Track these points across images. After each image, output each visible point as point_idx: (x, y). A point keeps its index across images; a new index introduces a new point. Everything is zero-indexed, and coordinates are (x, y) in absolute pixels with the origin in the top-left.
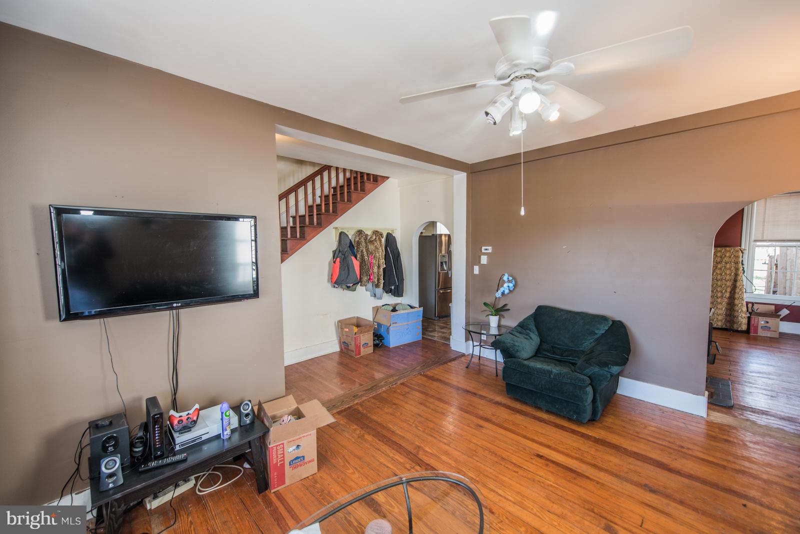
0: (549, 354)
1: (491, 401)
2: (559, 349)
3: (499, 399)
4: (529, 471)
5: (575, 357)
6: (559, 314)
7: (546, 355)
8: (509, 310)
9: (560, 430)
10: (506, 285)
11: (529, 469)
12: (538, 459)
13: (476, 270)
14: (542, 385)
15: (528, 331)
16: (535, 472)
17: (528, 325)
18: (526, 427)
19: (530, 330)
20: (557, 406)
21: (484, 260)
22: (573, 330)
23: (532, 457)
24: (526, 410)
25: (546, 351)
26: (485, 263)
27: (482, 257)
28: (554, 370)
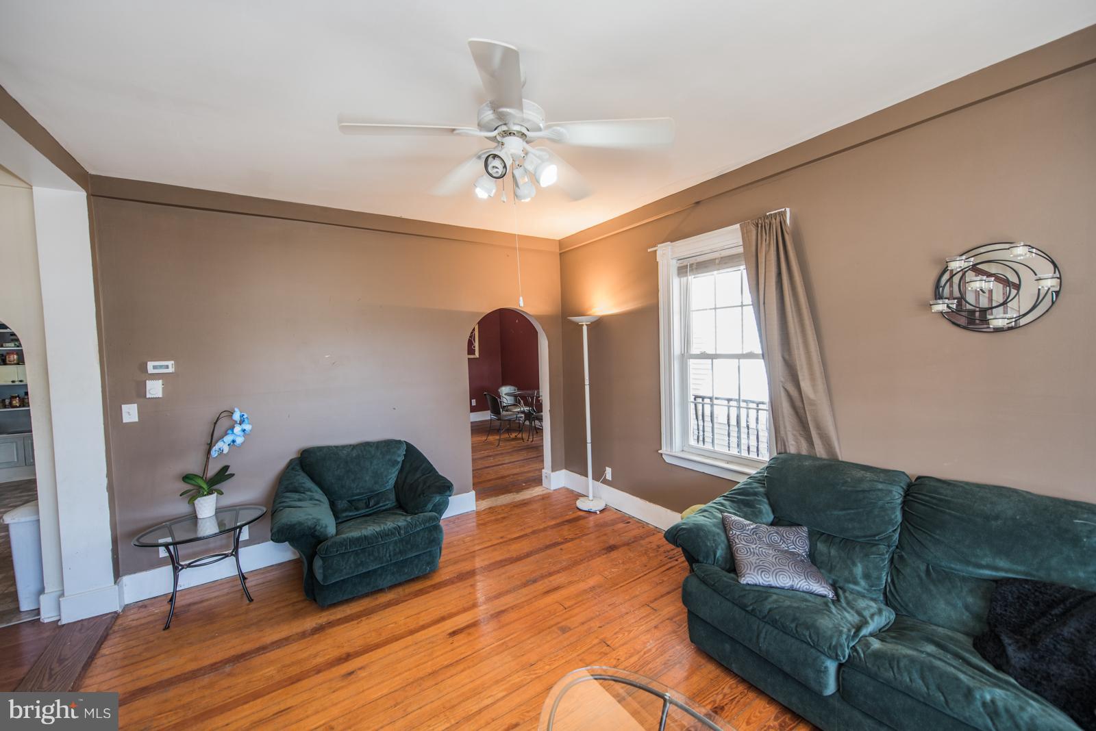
0: (351, 514)
1: (303, 635)
2: (359, 500)
3: (310, 623)
4: (469, 656)
5: (385, 501)
6: (345, 452)
7: (347, 516)
8: (233, 475)
9: (423, 597)
10: (238, 429)
11: (467, 654)
12: (456, 638)
13: (130, 413)
14: (390, 553)
15: (309, 493)
16: (474, 651)
17: (303, 485)
18: (395, 623)
19: (309, 490)
20: (406, 571)
21: (155, 389)
22: (372, 467)
23: (451, 641)
24: (364, 608)
25: (346, 510)
26: (160, 395)
27: (150, 384)
28: (400, 524)
